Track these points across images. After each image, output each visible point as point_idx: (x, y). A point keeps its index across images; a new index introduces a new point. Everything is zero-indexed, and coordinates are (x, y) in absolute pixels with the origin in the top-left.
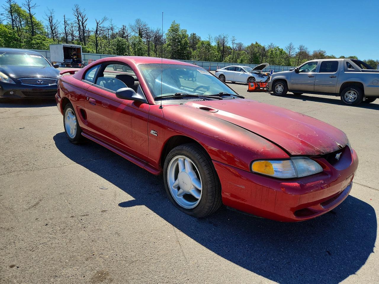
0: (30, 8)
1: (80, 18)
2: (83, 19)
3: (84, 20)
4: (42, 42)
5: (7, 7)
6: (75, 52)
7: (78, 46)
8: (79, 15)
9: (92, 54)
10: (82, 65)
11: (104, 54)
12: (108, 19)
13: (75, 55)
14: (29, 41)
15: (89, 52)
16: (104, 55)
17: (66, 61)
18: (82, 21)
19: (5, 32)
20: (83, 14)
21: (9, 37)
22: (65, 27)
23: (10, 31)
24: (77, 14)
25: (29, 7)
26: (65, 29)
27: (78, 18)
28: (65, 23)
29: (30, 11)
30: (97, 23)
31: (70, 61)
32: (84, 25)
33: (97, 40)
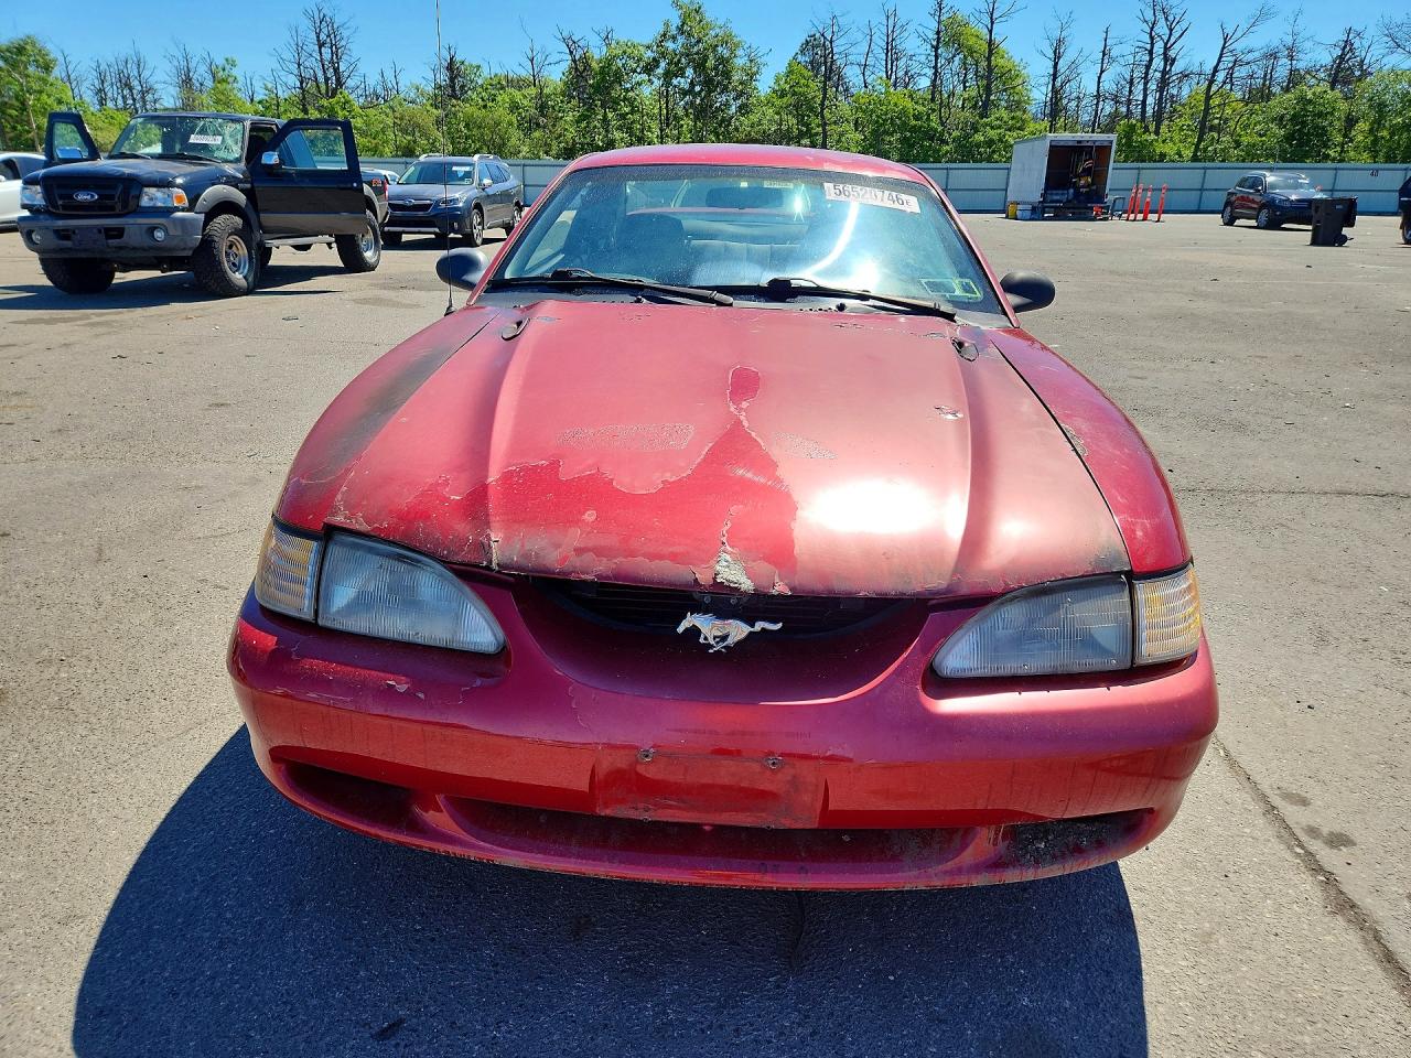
0: (992, 23)
1: (1162, 29)
2: (1171, 30)
3: (1176, 35)
4: (1004, 136)
5: (927, 32)
6: (1088, 164)
7: (1104, 137)
8: (1160, 16)
9: (1172, 165)
10: (1102, 208)
11: (1223, 161)
12: (1276, 14)
13: (1087, 172)
14: (967, 137)
15: (1163, 156)
16: (1223, 165)
17: (1049, 198)
18: (1166, 38)
19: (904, 111)
20: (1176, 12)
21: (913, 129)
22: (1102, 72)
23: (920, 108)
24: (1149, 16)
25: (991, 18)
26: (1099, 78)
27: (1152, 29)
28: (1104, 55)
29: (991, 32)
30: (1225, 39)
31: (1064, 198)
32: (1172, 53)
33: (1207, 108)
